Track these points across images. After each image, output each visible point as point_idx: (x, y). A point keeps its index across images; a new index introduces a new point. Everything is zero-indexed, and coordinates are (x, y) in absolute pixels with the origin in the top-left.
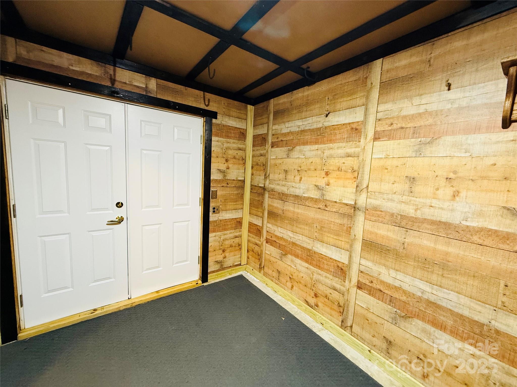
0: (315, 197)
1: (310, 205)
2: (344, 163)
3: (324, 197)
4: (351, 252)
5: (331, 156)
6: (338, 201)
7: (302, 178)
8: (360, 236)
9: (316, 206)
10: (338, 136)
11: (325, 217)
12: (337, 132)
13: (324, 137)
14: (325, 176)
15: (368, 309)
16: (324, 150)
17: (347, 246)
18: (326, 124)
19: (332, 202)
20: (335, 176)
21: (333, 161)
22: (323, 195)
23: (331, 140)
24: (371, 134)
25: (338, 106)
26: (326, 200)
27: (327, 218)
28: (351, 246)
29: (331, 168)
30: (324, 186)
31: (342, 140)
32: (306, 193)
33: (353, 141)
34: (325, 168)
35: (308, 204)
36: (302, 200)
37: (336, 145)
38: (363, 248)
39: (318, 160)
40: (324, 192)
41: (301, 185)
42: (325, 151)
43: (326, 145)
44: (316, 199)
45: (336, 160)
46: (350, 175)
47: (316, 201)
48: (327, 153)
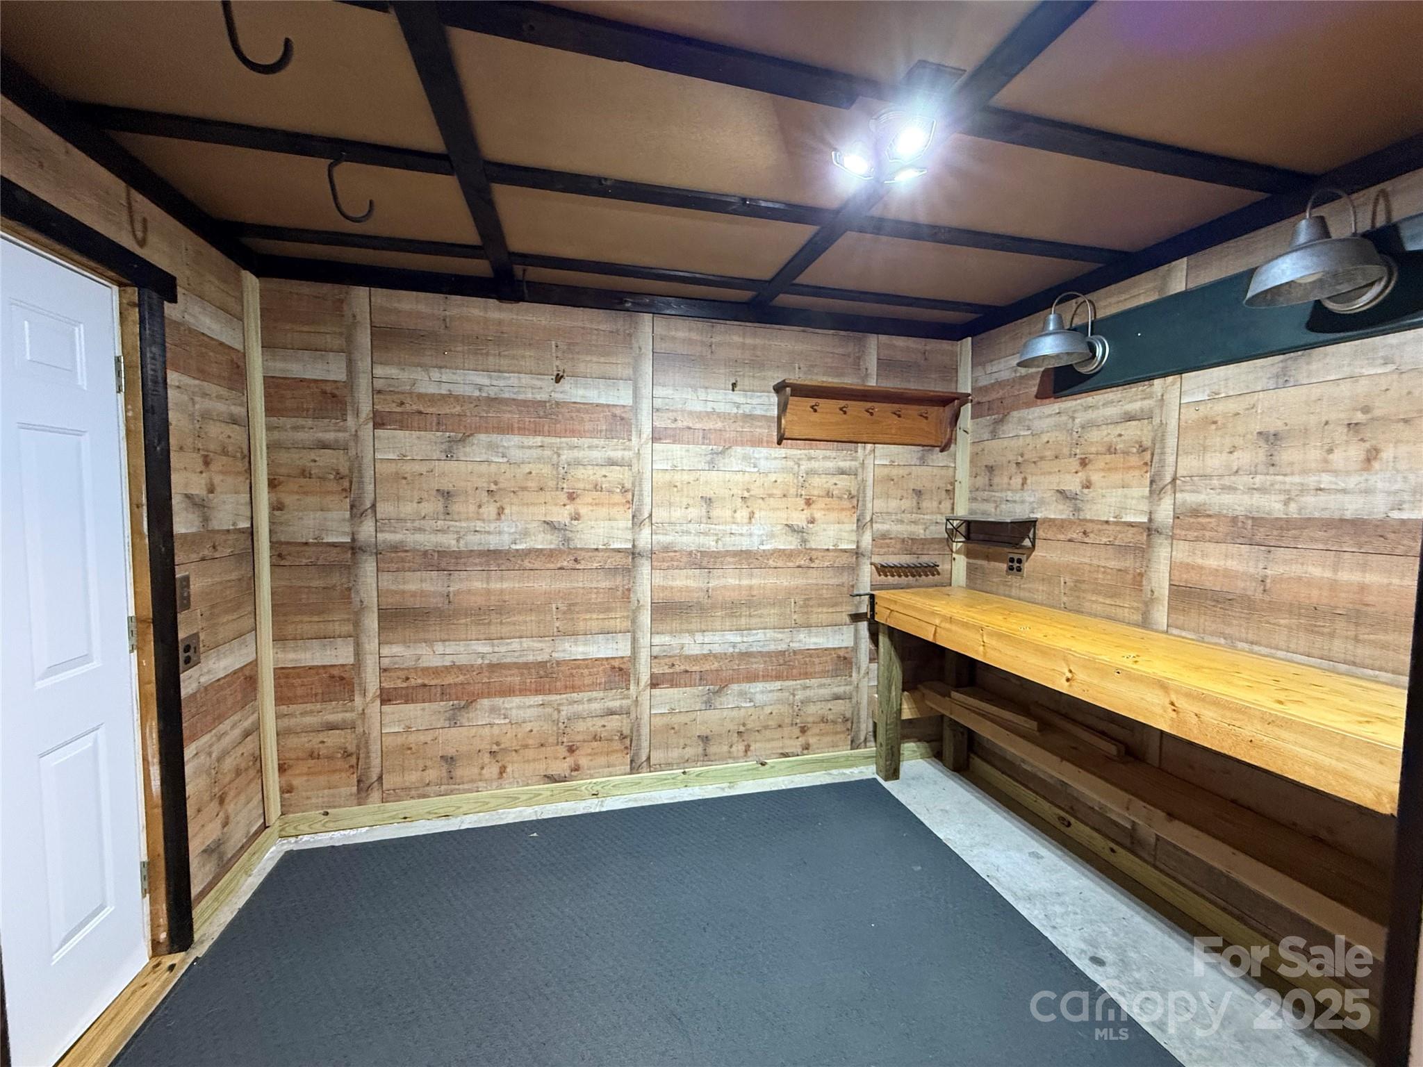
0: (548, 547)
1: (536, 566)
2: (605, 476)
3: (571, 543)
4: (634, 632)
5: (578, 463)
6: (601, 547)
7: (503, 509)
8: (646, 600)
9: (551, 566)
10: (588, 426)
11: (579, 582)
12: (586, 417)
13: (557, 422)
14: (568, 502)
15: (672, 712)
16: (559, 448)
17: (627, 624)
18: (558, 396)
19: (588, 550)
20: (590, 500)
21: (583, 471)
22: (567, 540)
23: (573, 431)
24: (647, 431)
25: (581, 368)
26: (575, 549)
27: (580, 585)
28: (634, 621)
29: (581, 485)
30: (567, 521)
31: (595, 433)
32: (521, 543)
33: (618, 438)
34: (565, 486)
35: (530, 566)
36: (512, 559)
37: (585, 442)
38: (654, 616)
39: (547, 470)
40: (569, 534)
41: (502, 525)
42: (561, 452)
43: (563, 439)
44: (551, 550)
45: (590, 471)
46: (618, 498)
47: (550, 554)
48: (566, 455)
